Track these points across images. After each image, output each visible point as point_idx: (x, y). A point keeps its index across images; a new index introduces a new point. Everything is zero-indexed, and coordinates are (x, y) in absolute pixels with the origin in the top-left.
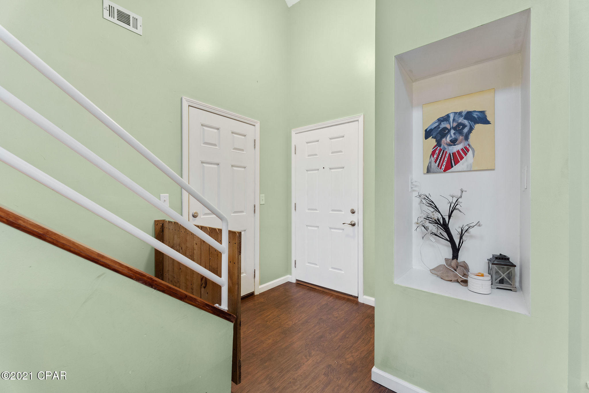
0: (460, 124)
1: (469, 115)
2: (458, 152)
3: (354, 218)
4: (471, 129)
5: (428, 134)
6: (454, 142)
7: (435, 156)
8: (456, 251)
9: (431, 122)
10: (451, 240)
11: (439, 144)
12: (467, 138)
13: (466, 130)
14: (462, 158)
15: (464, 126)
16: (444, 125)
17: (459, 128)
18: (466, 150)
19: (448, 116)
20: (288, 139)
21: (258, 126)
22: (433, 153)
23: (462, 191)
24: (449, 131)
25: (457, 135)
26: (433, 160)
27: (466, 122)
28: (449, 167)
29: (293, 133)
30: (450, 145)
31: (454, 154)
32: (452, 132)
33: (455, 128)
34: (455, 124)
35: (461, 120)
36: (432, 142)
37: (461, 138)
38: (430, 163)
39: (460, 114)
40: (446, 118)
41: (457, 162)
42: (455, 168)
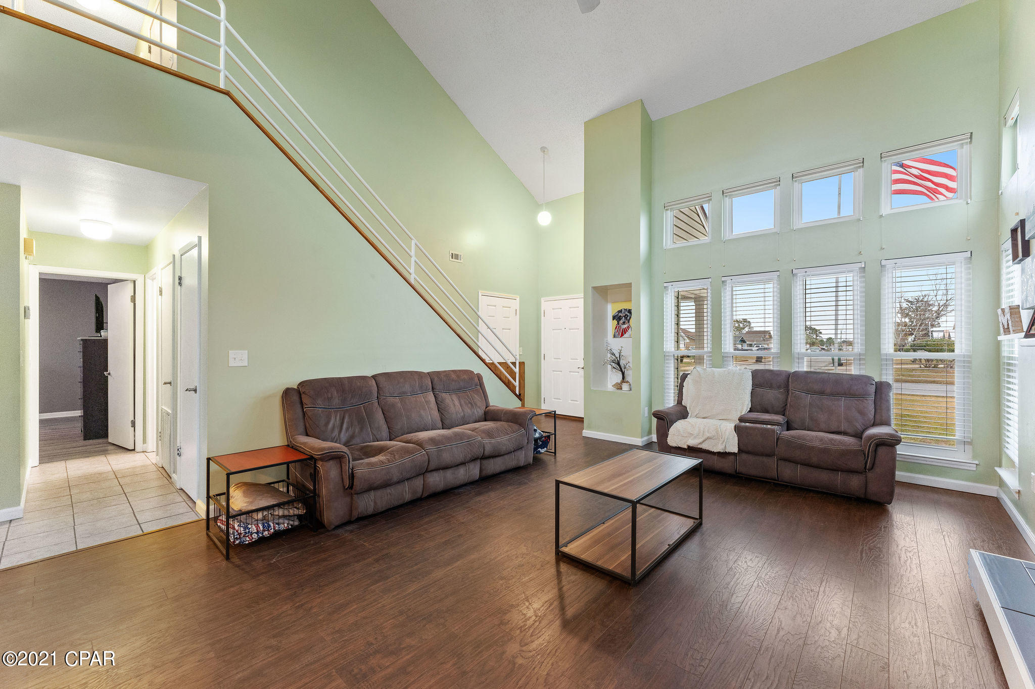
0: (626, 315)
1: (629, 311)
2: (626, 328)
4: (630, 317)
5: (614, 318)
6: (624, 323)
7: (617, 329)
8: (623, 374)
9: (615, 312)
10: (621, 371)
11: (618, 324)
12: (629, 322)
13: (628, 318)
14: (627, 331)
15: (628, 316)
16: (620, 314)
18: (628, 327)
19: (622, 310)
20: (538, 305)
21: (518, 299)
22: (616, 327)
23: (622, 347)
26: (616, 331)
28: (622, 335)
29: (542, 301)
30: (622, 324)
31: (624, 329)
32: (623, 318)
33: (624, 316)
34: (624, 314)
35: (627, 313)
36: (615, 322)
37: (626, 321)
39: (626, 309)
40: (620, 311)
41: (625, 333)
42: (625, 336)
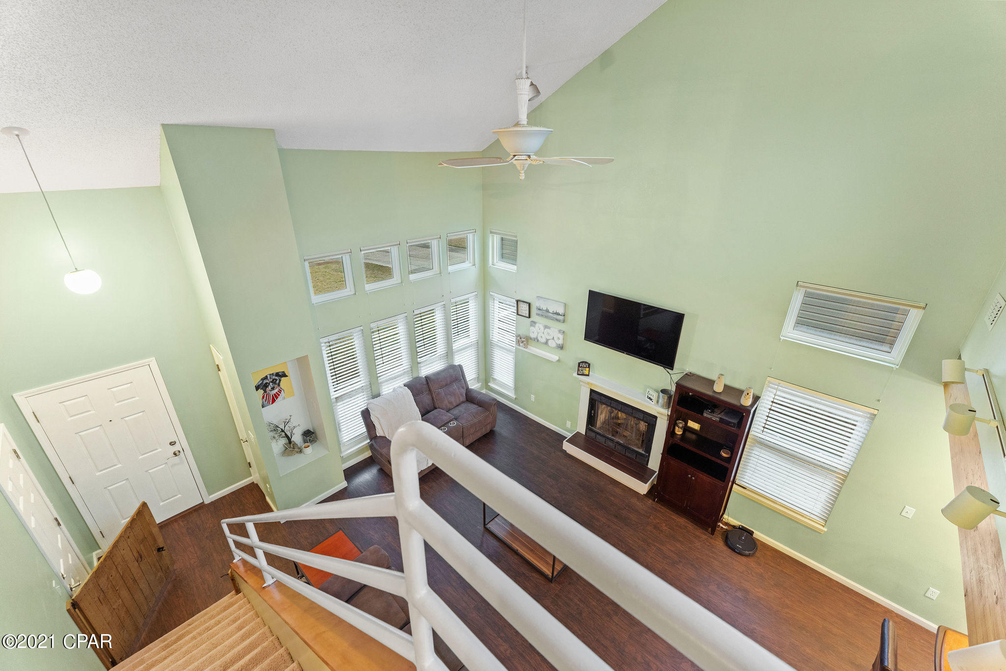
0: (274, 380)
1: (277, 374)
2: (276, 393)
3: (177, 448)
4: (280, 380)
5: (257, 388)
6: (273, 389)
7: (265, 398)
8: (290, 439)
11: (265, 391)
12: (279, 385)
13: (278, 382)
14: (279, 395)
15: (276, 380)
16: (265, 382)
17: (274, 381)
18: (280, 391)
19: (267, 376)
22: (264, 396)
24: (269, 384)
25: (274, 385)
26: (264, 400)
27: (277, 378)
28: (274, 401)
29: (18, 398)
30: (271, 391)
31: (275, 394)
32: (271, 384)
33: (272, 382)
34: (271, 380)
35: (274, 377)
36: (261, 392)
37: (276, 386)
38: (263, 402)
39: (273, 374)
40: (266, 378)
41: (277, 398)
42: (276, 401)
